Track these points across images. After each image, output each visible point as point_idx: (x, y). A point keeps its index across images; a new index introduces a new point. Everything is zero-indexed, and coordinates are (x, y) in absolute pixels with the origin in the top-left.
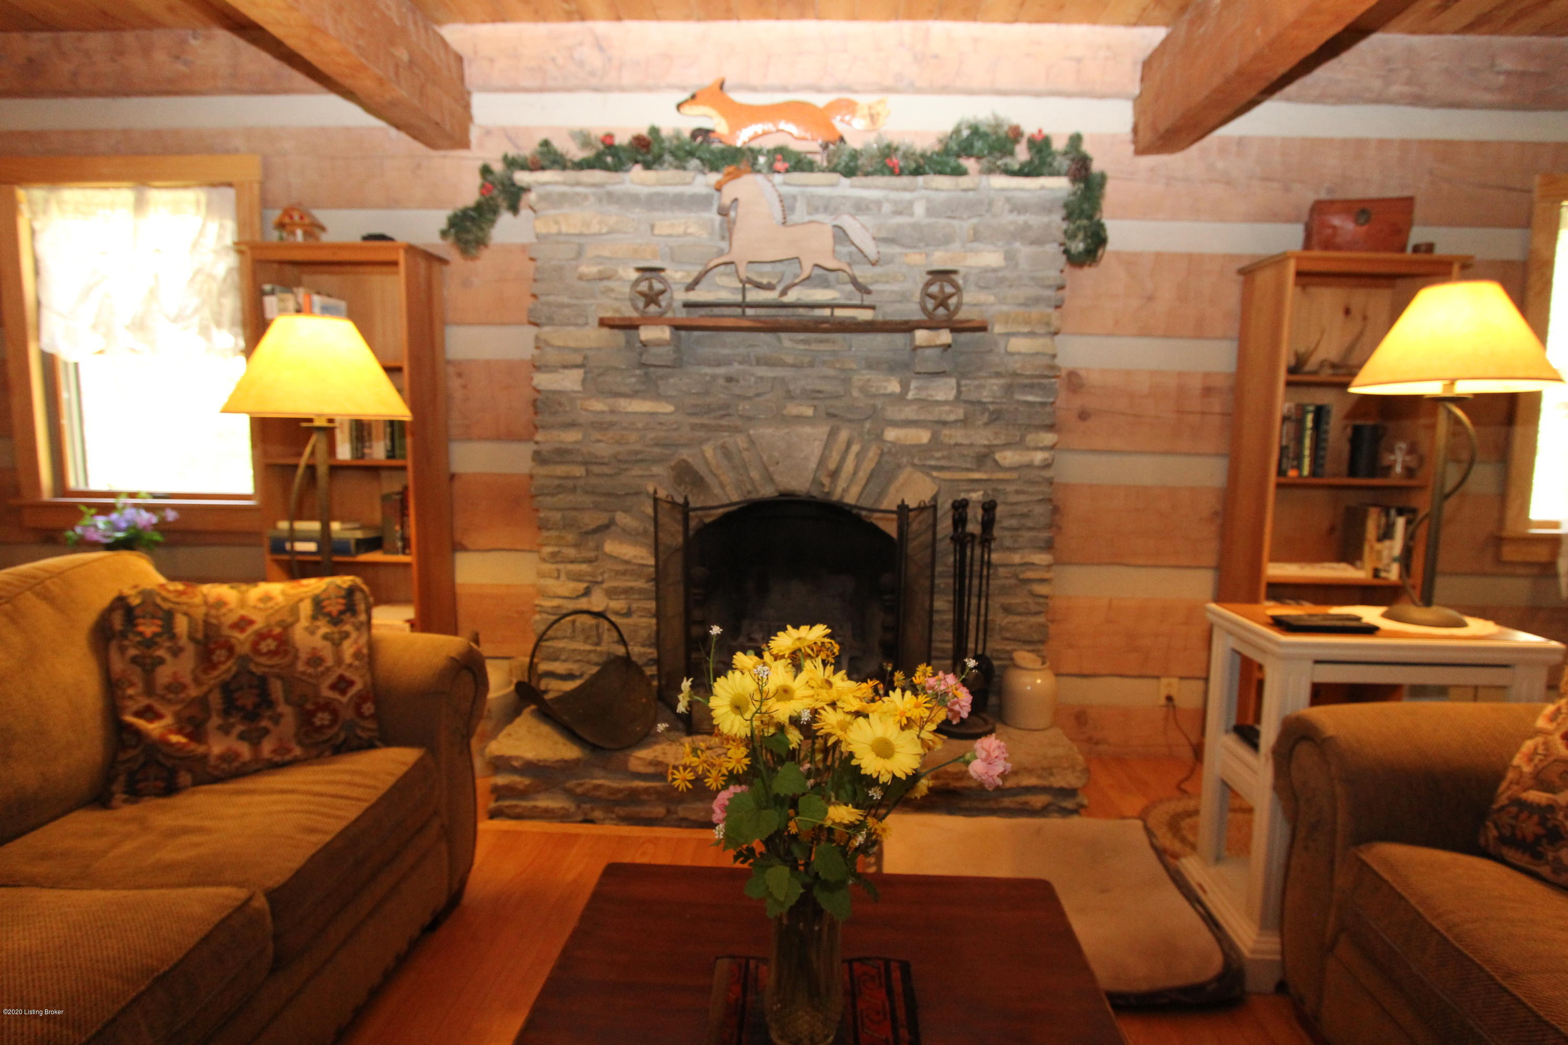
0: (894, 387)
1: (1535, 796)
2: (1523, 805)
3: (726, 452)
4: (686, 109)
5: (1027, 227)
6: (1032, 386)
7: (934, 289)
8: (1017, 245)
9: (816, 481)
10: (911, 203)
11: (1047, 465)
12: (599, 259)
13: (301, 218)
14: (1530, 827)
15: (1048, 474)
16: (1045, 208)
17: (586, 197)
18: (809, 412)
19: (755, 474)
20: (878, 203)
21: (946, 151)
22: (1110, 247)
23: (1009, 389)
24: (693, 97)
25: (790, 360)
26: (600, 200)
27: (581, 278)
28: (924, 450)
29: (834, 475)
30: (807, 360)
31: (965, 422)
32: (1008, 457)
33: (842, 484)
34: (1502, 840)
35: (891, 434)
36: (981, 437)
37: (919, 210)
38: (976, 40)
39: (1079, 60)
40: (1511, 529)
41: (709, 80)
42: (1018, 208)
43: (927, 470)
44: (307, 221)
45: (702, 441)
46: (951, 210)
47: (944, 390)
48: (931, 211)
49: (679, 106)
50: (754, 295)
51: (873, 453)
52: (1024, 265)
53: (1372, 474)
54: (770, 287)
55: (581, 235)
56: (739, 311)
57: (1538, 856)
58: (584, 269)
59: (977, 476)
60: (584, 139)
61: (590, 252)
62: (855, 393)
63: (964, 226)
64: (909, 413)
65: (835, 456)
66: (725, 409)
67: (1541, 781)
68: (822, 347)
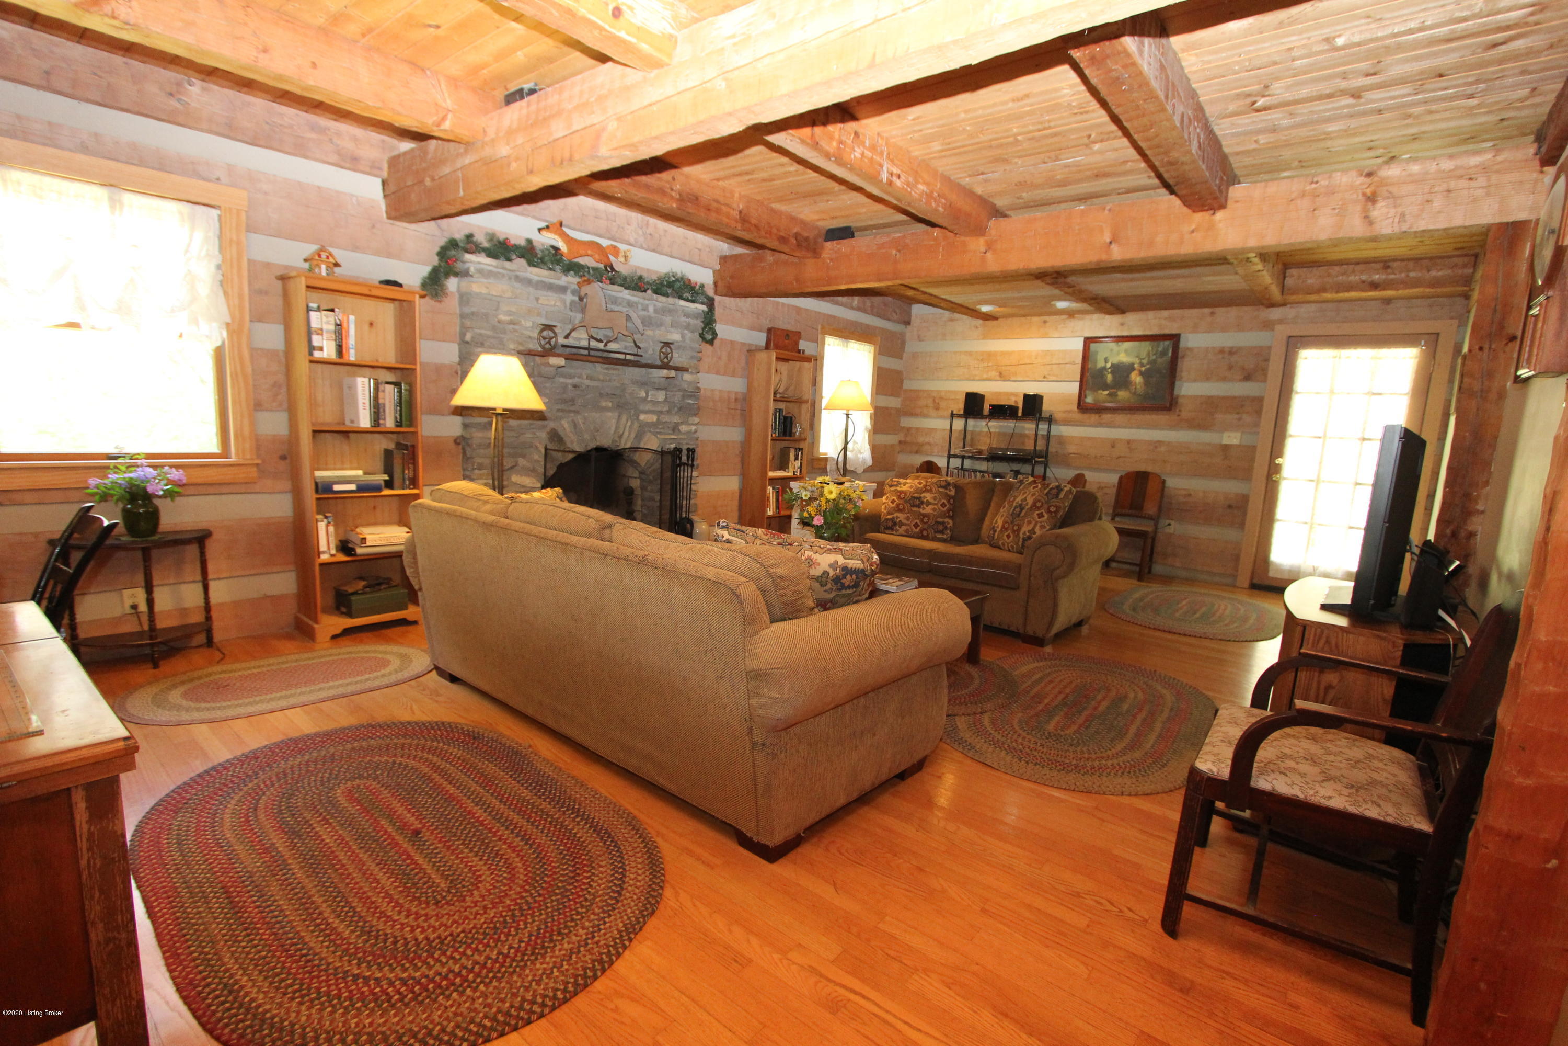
0: (643, 394)
1: (889, 517)
2: (887, 520)
3: (575, 425)
4: (544, 233)
5: (689, 325)
6: (691, 396)
7: (664, 350)
8: (686, 331)
9: (614, 441)
10: (647, 305)
11: (696, 431)
12: (509, 313)
13: (328, 258)
14: (890, 524)
15: (695, 436)
16: (696, 316)
17: (503, 275)
18: (610, 405)
19: (587, 436)
20: (637, 304)
21: (662, 284)
22: (719, 336)
23: (683, 397)
24: (548, 227)
25: (601, 377)
26: (510, 278)
27: (499, 322)
28: (654, 425)
29: (621, 437)
30: (608, 378)
31: (669, 412)
32: (683, 428)
33: (623, 441)
34: (885, 529)
35: (642, 417)
36: (676, 419)
37: (651, 309)
38: (666, 231)
39: (700, 250)
40: (815, 455)
41: (555, 220)
42: (687, 315)
43: (655, 434)
44: (331, 260)
45: (561, 418)
46: (664, 311)
47: (661, 396)
48: (656, 311)
49: (540, 230)
50: (593, 344)
51: (636, 425)
52: (688, 341)
53: (790, 436)
54: (600, 341)
55: (501, 297)
56: (585, 352)
57: (892, 529)
58: (502, 317)
59: (673, 437)
60: (491, 237)
61: (504, 308)
62: (627, 395)
63: (668, 320)
64: (648, 407)
65: (622, 427)
66: (572, 401)
67: (889, 513)
68: (614, 372)
